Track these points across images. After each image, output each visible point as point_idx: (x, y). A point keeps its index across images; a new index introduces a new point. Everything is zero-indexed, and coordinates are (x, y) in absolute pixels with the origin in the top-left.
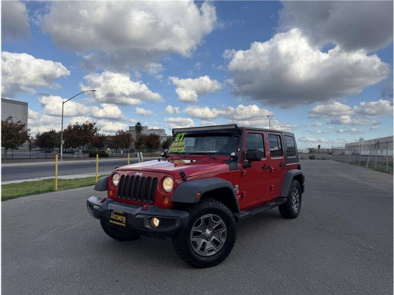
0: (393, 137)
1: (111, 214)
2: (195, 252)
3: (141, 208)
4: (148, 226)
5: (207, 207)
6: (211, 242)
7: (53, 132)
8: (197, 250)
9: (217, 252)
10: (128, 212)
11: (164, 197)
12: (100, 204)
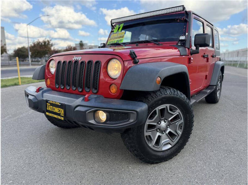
0: (247, 49)
1: (47, 105)
2: (149, 147)
3: (82, 98)
4: (92, 121)
5: (163, 96)
6: (166, 134)
7: (23, 48)
8: (151, 145)
9: (173, 145)
10: (66, 103)
11: (111, 85)
12: (35, 94)
